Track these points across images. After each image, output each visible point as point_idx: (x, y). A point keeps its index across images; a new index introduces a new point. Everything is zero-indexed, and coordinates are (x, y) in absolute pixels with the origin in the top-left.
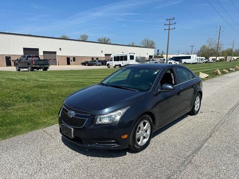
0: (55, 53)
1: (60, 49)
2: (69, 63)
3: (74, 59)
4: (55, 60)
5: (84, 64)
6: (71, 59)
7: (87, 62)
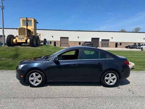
0: (109, 40)
1: (112, 38)
2: (116, 46)
3: (121, 44)
4: (108, 44)
5: (127, 47)
6: (119, 44)
7: (129, 46)
